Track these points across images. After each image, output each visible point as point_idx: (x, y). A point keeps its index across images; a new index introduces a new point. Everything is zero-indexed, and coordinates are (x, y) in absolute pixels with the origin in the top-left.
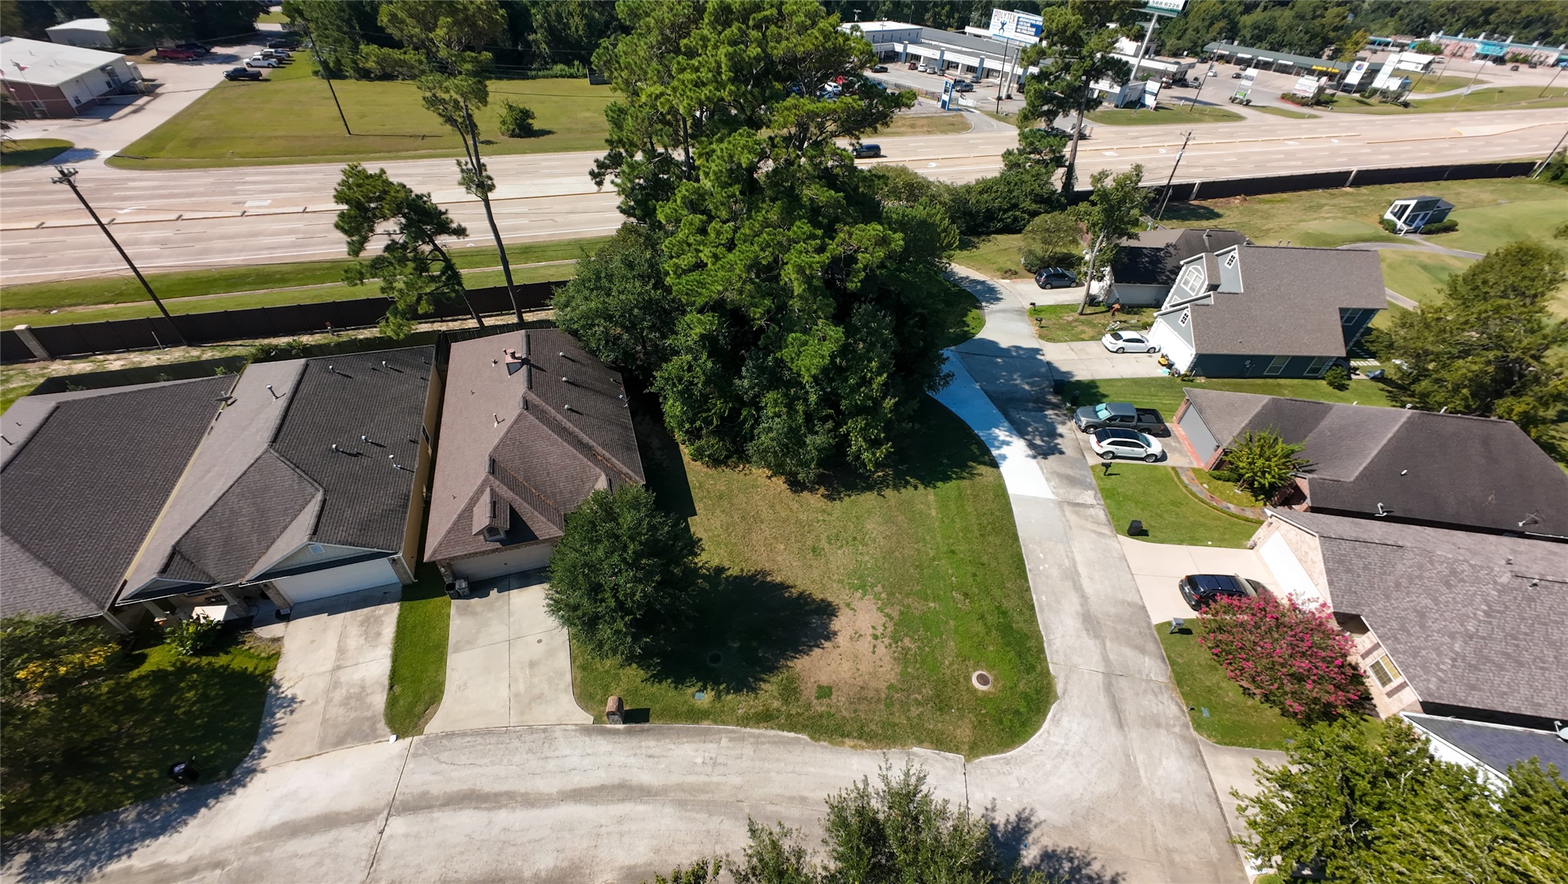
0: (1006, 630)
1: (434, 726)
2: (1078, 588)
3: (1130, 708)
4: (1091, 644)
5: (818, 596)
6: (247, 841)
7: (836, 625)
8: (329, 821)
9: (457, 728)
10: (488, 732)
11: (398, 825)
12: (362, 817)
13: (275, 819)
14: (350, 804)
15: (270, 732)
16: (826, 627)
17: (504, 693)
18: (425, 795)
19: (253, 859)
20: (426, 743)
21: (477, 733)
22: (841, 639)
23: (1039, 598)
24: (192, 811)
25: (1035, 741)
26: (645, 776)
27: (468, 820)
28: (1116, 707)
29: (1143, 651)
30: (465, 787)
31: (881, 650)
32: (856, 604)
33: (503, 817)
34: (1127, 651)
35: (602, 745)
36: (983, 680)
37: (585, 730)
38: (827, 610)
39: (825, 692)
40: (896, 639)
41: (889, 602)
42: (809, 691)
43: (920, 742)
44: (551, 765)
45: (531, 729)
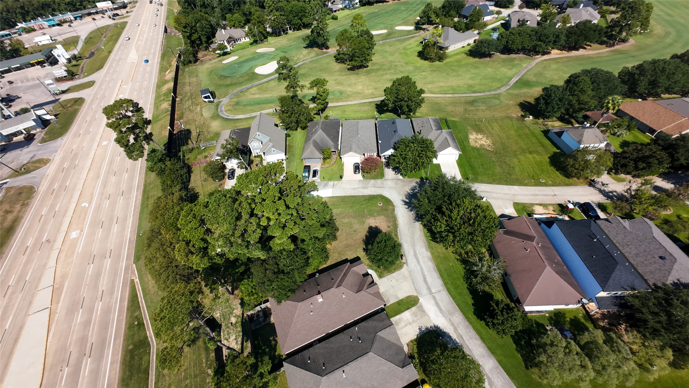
0: (369, 200)
1: (415, 294)
2: (357, 188)
3: (381, 186)
4: (369, 188)
5: (368, 230)
6: (445, 317)
7: (374, 226)
8: (437, 304)
9: (414, 289)
10: (413, 283)
11: (433, 291)
12: (434, 298)
13: (440, 315)
14: (433, 302)
15: (427, 329)
16: (374, 228)
17: (405, 283)
18: (427, 289)
19: (447, 314)
20: (418, 294)
21: (414, 285)
22: (377, 225)
23: (361, 194)
24: (445, 333)
25: (389, 198)
26: (412, 252)
27: (429, 279)
28: (381, 187)
29: (369, 182)
30: (423, 282)
31: (378, 218)
32: (368, 223)
33: (426, 273)
34: (370, 184)
35: (409, 261)
36: (380, 204)
37: (407, 265)
38: (370, 228)
39: (389, 227)
40: (375, 216)
41: (367, 218)
42: (389, 229)
43: (394, 213)
44: (415, 269)
45: (410, 275)
